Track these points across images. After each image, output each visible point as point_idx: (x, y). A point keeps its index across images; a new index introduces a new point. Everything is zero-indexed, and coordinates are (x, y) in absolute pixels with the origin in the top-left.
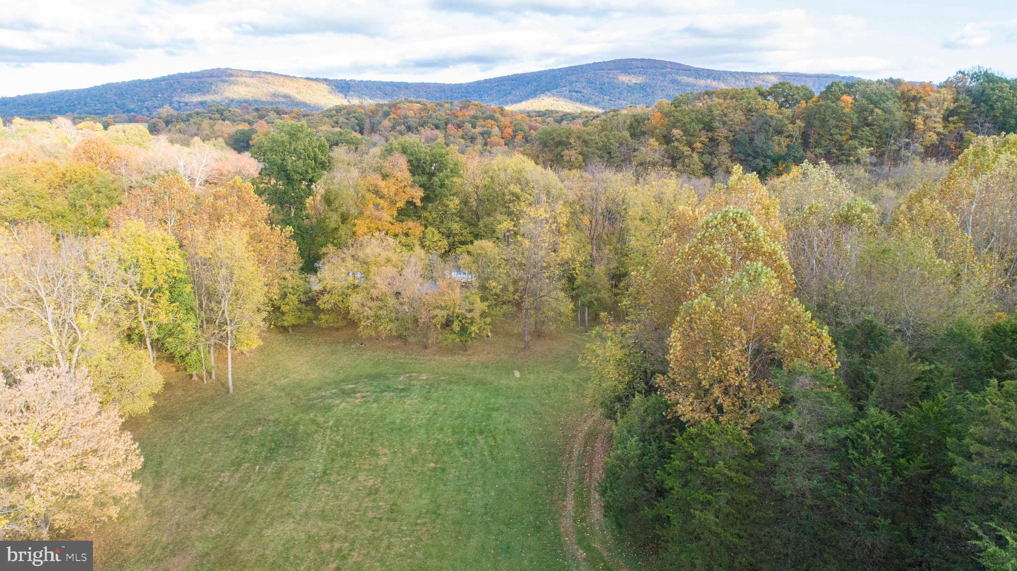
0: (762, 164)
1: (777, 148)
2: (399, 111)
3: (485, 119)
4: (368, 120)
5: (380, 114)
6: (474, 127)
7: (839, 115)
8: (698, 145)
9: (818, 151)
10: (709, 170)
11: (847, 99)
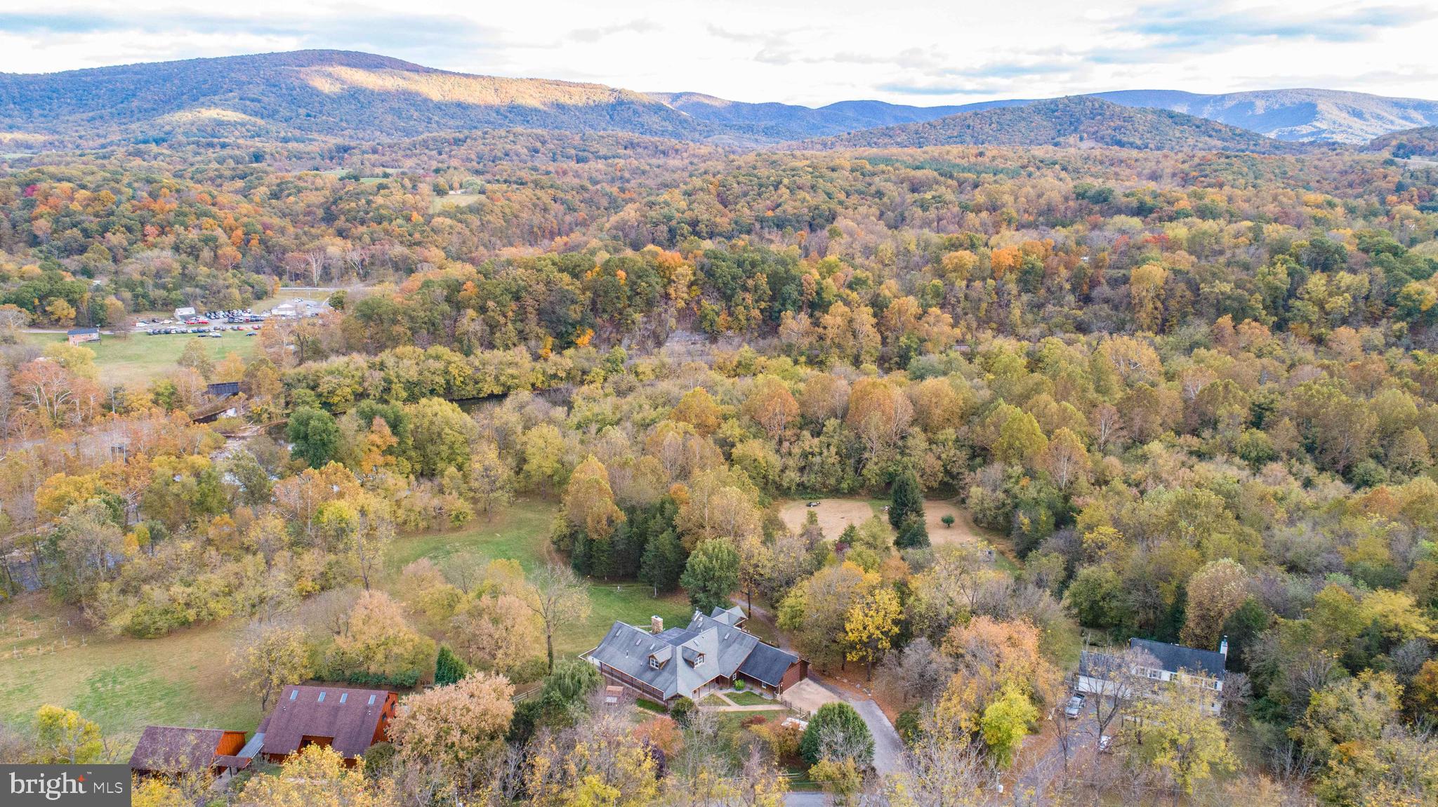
0: (564, 329)
1: (574, 315)
3: (198, 215)
6: (186, 229)
7: (618, 288)
8: (510, 314)
9: (606, 316)
10: (523, 337)
11: (622, 274)
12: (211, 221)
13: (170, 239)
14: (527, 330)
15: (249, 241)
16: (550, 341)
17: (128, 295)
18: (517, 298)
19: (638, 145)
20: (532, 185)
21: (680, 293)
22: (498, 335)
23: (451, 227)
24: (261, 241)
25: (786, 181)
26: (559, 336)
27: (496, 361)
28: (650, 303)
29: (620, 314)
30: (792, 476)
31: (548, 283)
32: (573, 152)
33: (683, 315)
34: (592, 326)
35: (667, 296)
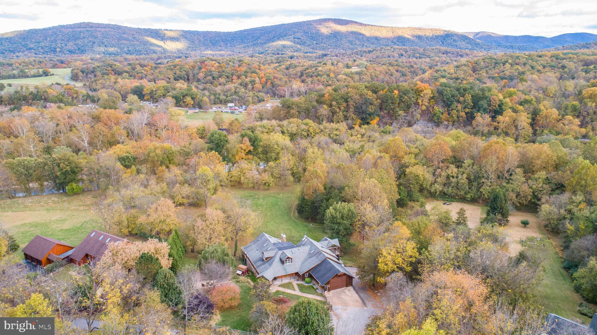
0: (365, 116)
1: (371, 110)
2: (207, 67)
3: (252, 73)
4: (191, 72)
5: (197, 68)
6: (246, 77)
7: (392, 98)
8: (342, 108)
9: (385, 111)
10: (346, 118)
11: (396, 92)
12: (255, 75)
13: (240, 81)
14: (348, 115)
15: (267, 82)
16: (359, 121)
17: (212, 97)
18: (347, 102)
19: (449, 52)
20: (388, 65)
21: (424, 103)
22: (335, 117)
23: (345, 79)
24: (272, 83)
25: (510, 61)
26: (362, 119)
27: (330, 128)
28: (409, 107)
29: (393, 111)
30: (438, 187)
31: (361, 95)
32: (418, 55)
33: (423, 113)
34: (378, 115)
35: (417, 104)
